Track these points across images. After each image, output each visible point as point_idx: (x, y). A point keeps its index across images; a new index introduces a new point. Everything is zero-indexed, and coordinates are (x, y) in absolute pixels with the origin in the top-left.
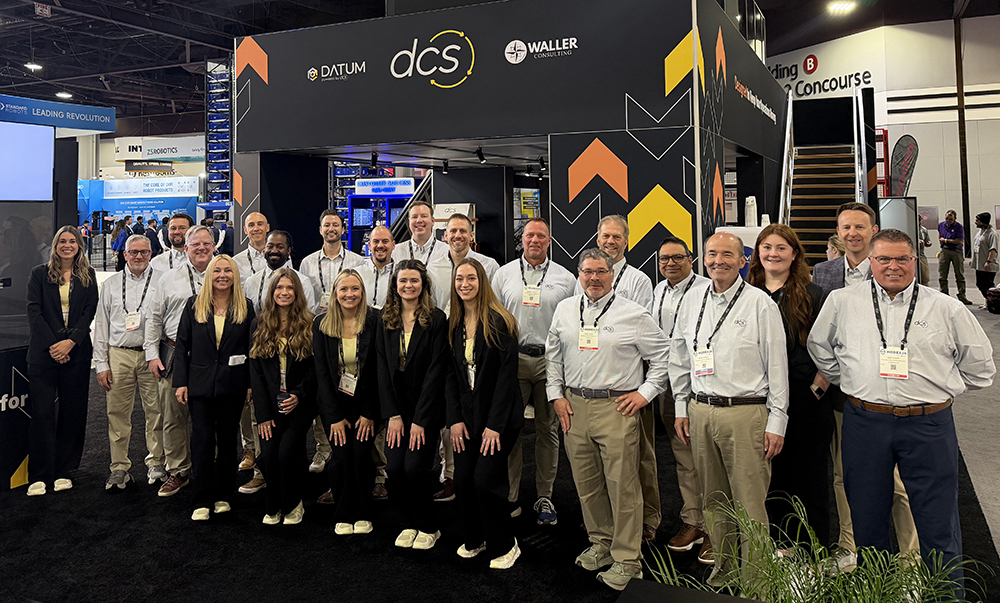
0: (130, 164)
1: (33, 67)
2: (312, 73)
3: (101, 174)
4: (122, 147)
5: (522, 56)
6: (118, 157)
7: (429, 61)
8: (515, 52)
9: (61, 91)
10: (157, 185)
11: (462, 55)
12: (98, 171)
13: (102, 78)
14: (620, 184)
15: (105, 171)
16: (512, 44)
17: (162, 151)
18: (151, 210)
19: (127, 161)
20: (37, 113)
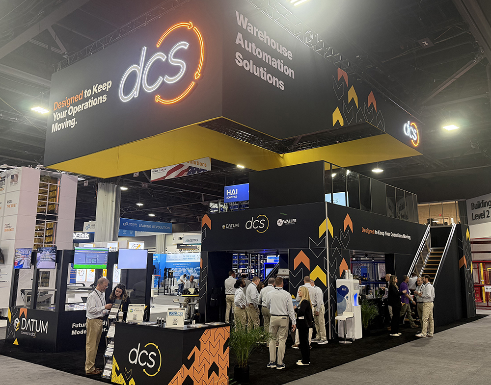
0: (179, 246)
1: (140, 205)
2: (224, 226)
3: (166, 249)
4: (175, 238)
5: (282, 224)
6: (174, 242)
7: (257, 224)
8: (280, 222)
9: (151, 213)
10: (188, 256)
11: (266, 223)
12: (165, 248)
13: (168, 208)
14: (307, 265)
15: (169, 248)
16: (279, 220)
17: (192, 241)
18: (186, 268)
19: (177, 244)
20: (141, 226)
